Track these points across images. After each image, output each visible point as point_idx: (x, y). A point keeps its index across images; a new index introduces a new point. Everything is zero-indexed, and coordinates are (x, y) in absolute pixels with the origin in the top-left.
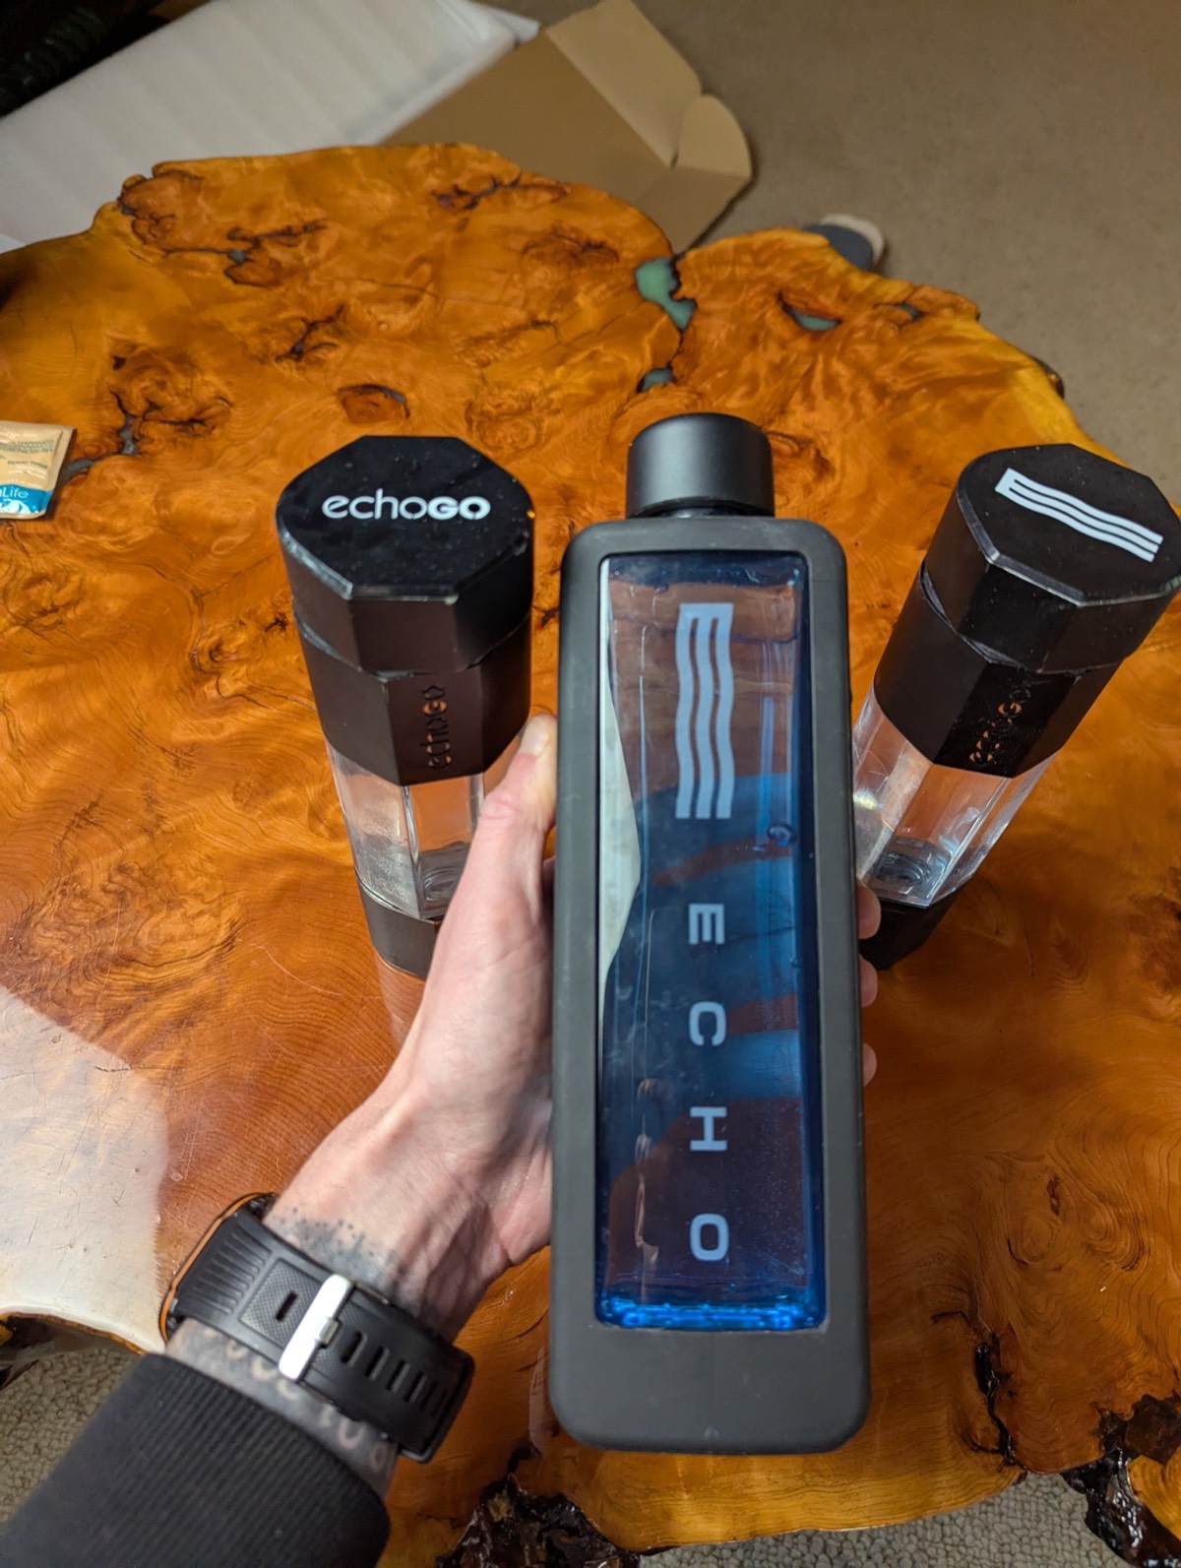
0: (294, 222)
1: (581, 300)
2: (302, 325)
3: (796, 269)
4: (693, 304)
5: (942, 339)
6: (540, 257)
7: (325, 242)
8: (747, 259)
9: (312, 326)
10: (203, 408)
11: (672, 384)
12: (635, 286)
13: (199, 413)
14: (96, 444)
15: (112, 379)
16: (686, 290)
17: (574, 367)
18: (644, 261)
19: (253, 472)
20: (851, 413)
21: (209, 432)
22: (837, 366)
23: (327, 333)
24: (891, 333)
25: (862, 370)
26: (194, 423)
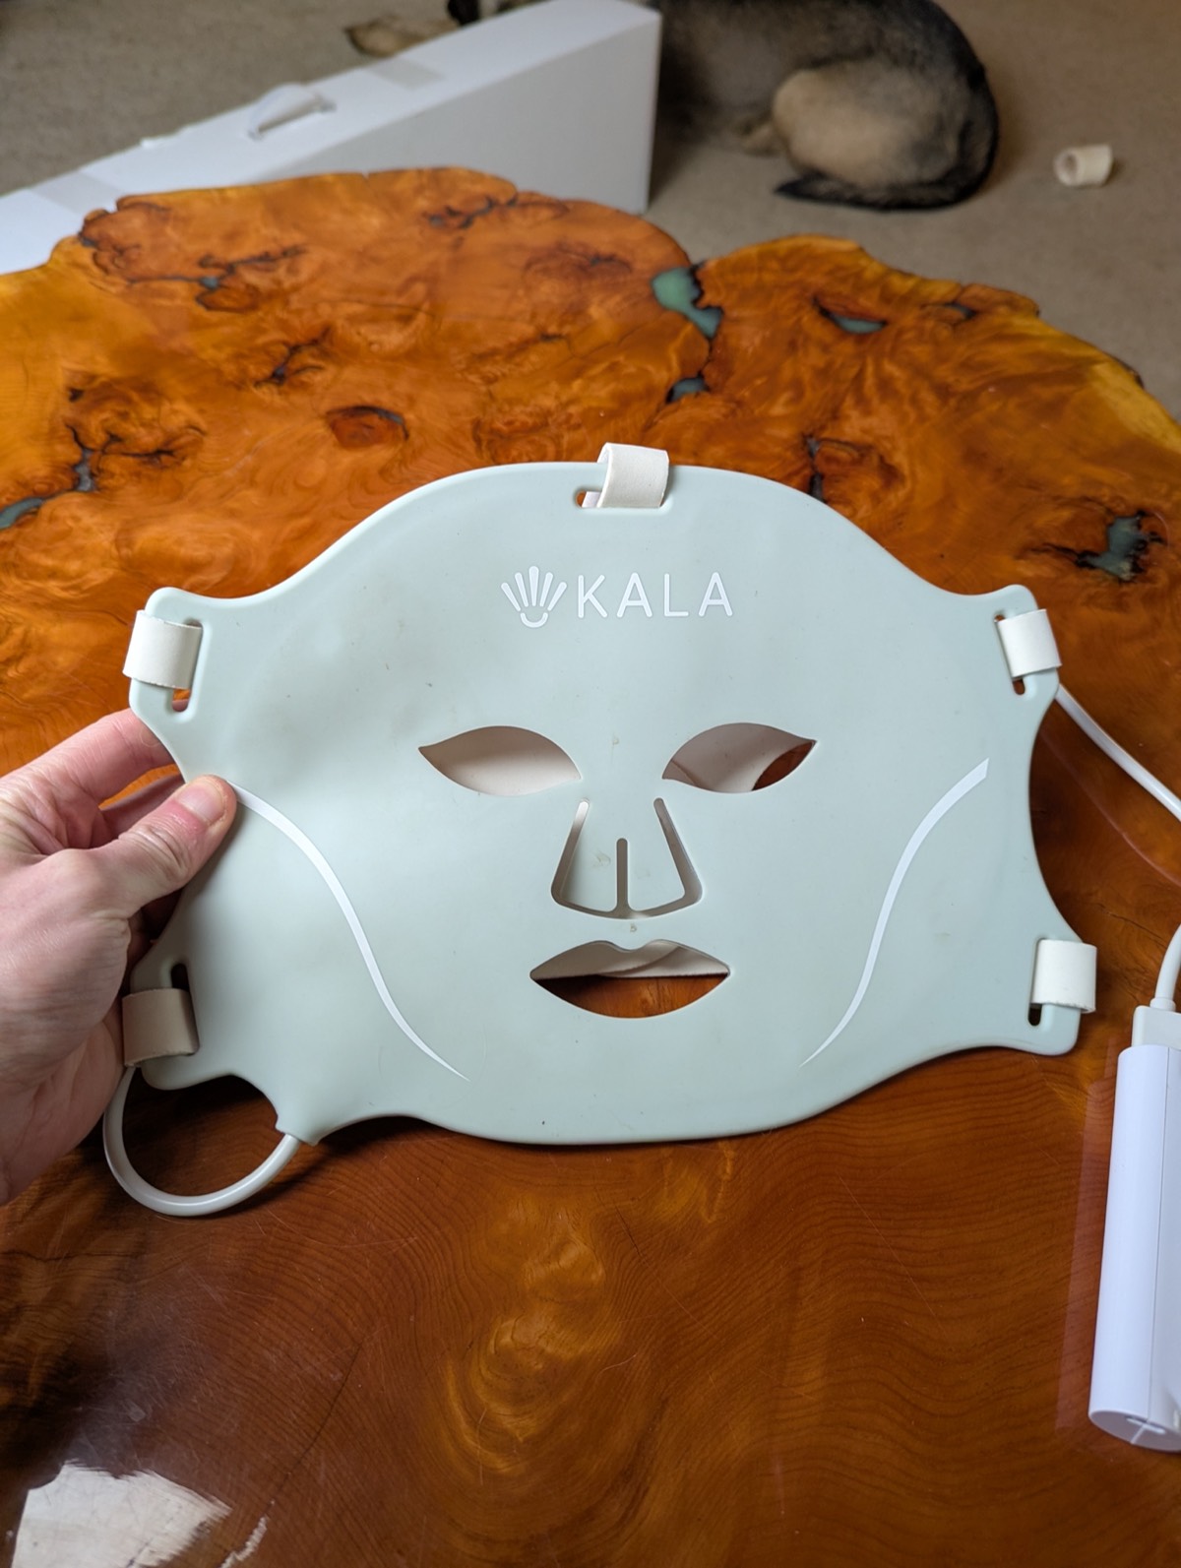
0: (273, 248)
1: (595, 312)
2: (284, 349)
3: (830, 273)
4: (719, 310)
5: (1002, 336)
6: (546, 271)
7: (307, 267)
8: (775, 265)
9: (295, 349)
10: (171, 438)
11: (705, 394)
12: (653, 296)
13: (168, 442)
14: (48, 481)
15: (68, 411)
16: (709, 298)
17: (593, 379)
18: (660, 271)
19: (231, 504)
20: (913, 416)
21: (179, 464)
22: (890, 368)
23: (313, 356)
24: (945, 333)
25: (919, 371)
26: (163, 455)
